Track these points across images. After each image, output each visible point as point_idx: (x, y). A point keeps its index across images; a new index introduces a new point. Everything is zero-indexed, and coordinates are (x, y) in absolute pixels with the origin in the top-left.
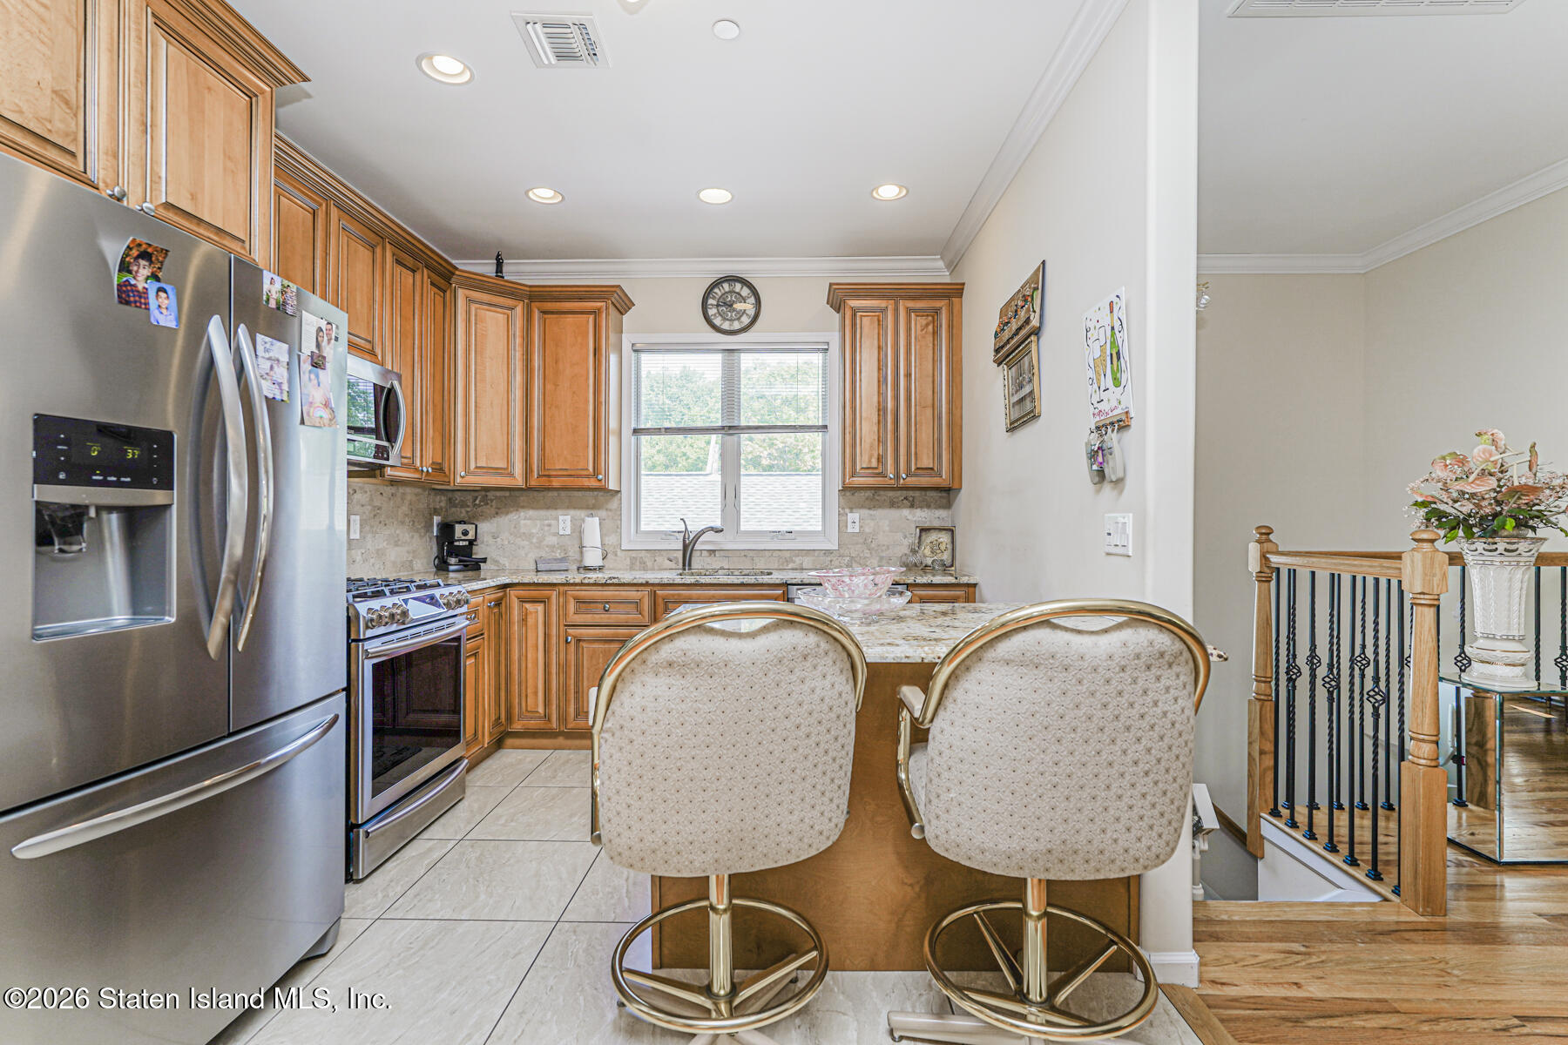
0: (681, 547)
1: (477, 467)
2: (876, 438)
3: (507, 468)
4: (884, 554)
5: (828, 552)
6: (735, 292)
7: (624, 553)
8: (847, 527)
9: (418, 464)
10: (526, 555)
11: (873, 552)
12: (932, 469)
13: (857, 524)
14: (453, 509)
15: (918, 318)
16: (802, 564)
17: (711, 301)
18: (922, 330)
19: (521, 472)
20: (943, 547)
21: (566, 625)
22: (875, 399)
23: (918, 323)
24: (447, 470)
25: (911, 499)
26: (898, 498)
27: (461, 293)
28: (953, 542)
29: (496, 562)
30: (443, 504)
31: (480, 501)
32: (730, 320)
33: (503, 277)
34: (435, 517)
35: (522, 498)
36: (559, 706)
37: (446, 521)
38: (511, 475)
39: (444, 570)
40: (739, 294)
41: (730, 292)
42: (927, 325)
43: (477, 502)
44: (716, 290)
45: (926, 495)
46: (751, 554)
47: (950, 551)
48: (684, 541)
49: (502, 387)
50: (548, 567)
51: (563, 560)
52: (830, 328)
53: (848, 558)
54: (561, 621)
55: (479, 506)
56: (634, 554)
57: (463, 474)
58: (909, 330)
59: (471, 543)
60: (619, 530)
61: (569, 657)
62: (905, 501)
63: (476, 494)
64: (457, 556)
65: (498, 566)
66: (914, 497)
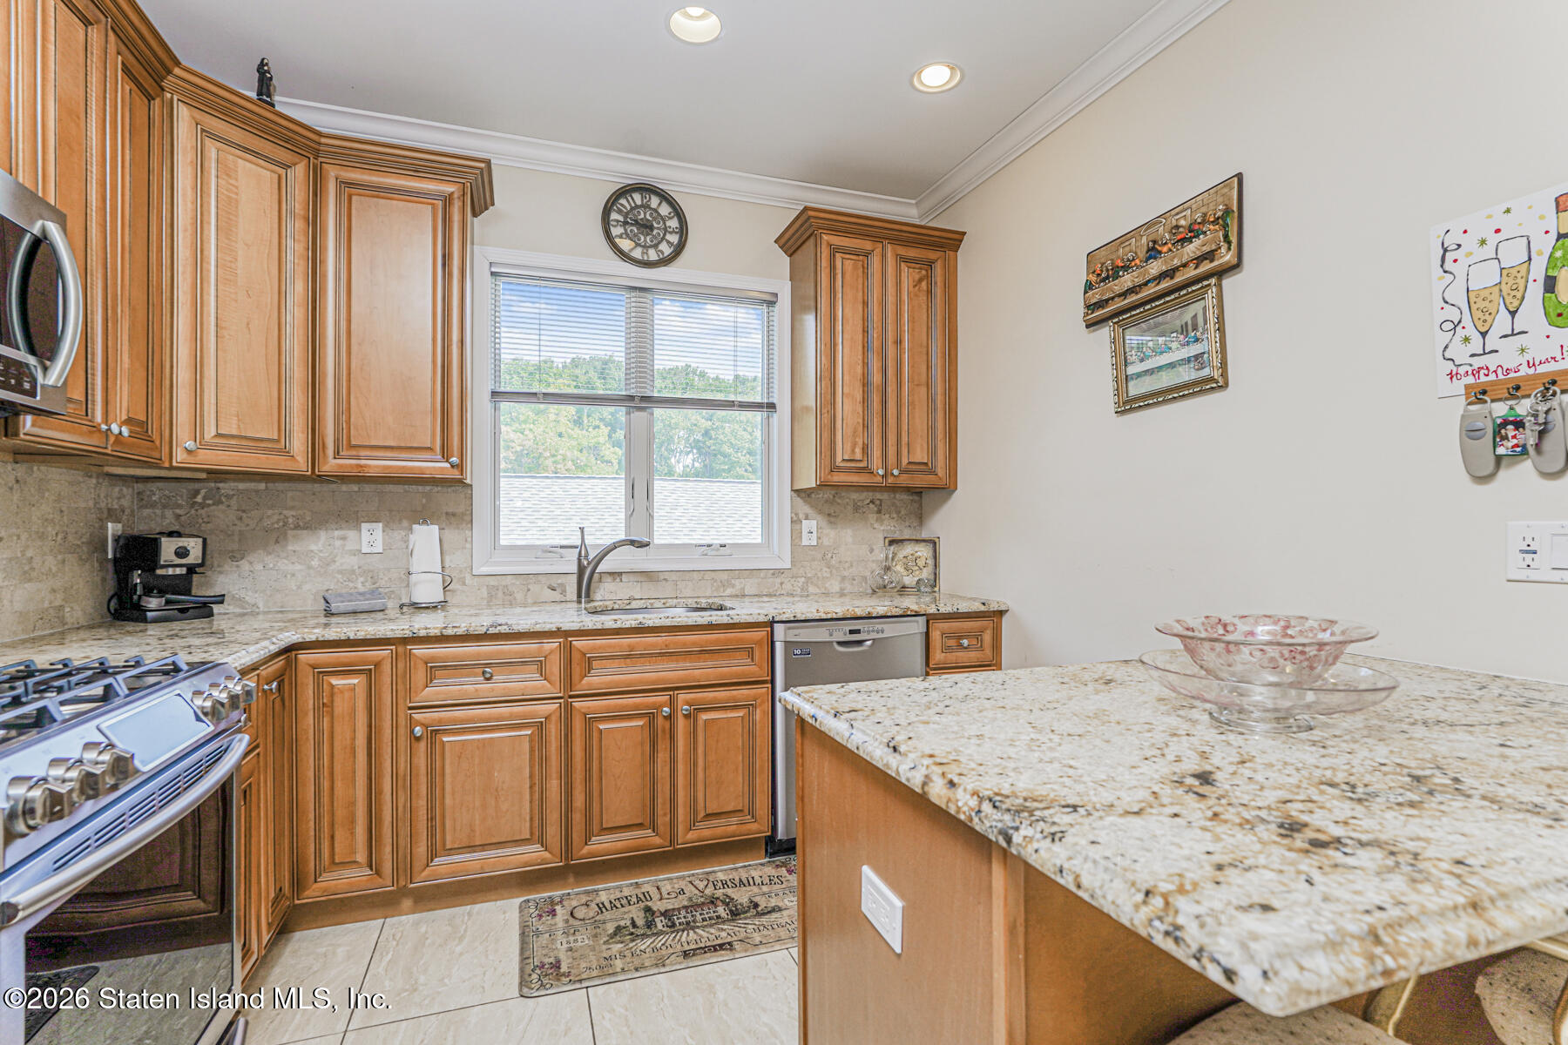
0: (574, 569)
1: (218, 435)
2: (861, 421)
3: (278, 441)
4: (846, 574)
5: (778, 572)
6: (651, 209)
7: (476, 579)
8: (801, 537)
9: (99, 417)
10: (299, 587)
11: (834, 571)
12: (926, 464)
13: (815, 534)
14: (146, 512)
15: (911, 270)
16: (743, 589)
17: (614, 216)
18: (915, 286)
19: (303, 448)
20: (921, 563)
21: (410, 708)
22: (859, 370)
23: (909, 275)
24: (156, 437)
25: (878, 502)
26: (863, 500)
27: (183, 114)
28: (935, 558)
29: (240, 601)
30: (125, 503)
31: (205, 498)
32: (644, 247)
33: (273, 106)
34: (110, 525)
35: (290, 494)
36: (395, 848)
37: (130, 532)
38: (286, 452)
39: (136, 620)
40: (655, 210)
41: (642, 206)
42: (920, 280)
43: (199, 499)
44: (623, 201)
45: (895, 498)
46: (674, 577)
47: (930, 568)
48: (579, 560)
49: (270, 298)
50: (350, 606)
51: (374, 593)
52: (777, 275)
53: (803, 579)
54: (401, 701)
55: (203, 506)
56: (492, 581)
57: (190, 444)
58: (898, 284)
59: (191, 570)
60: (468, 546)
61: (415, 761)
62: (871, 506)
63: (197, 486)
64: (162, 593)
65: (243, 608)
66: (881, 500)
